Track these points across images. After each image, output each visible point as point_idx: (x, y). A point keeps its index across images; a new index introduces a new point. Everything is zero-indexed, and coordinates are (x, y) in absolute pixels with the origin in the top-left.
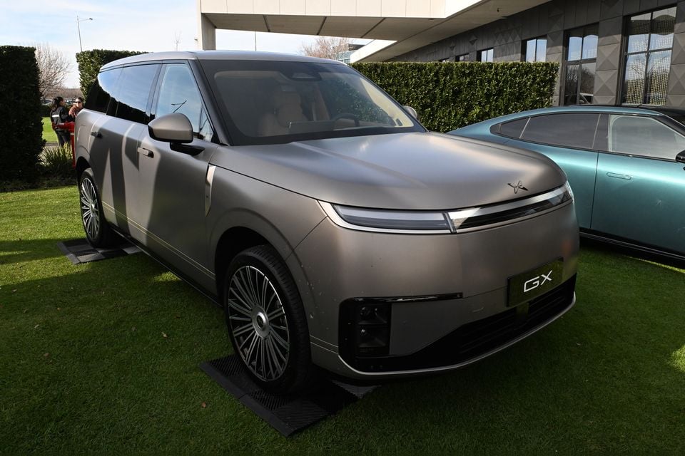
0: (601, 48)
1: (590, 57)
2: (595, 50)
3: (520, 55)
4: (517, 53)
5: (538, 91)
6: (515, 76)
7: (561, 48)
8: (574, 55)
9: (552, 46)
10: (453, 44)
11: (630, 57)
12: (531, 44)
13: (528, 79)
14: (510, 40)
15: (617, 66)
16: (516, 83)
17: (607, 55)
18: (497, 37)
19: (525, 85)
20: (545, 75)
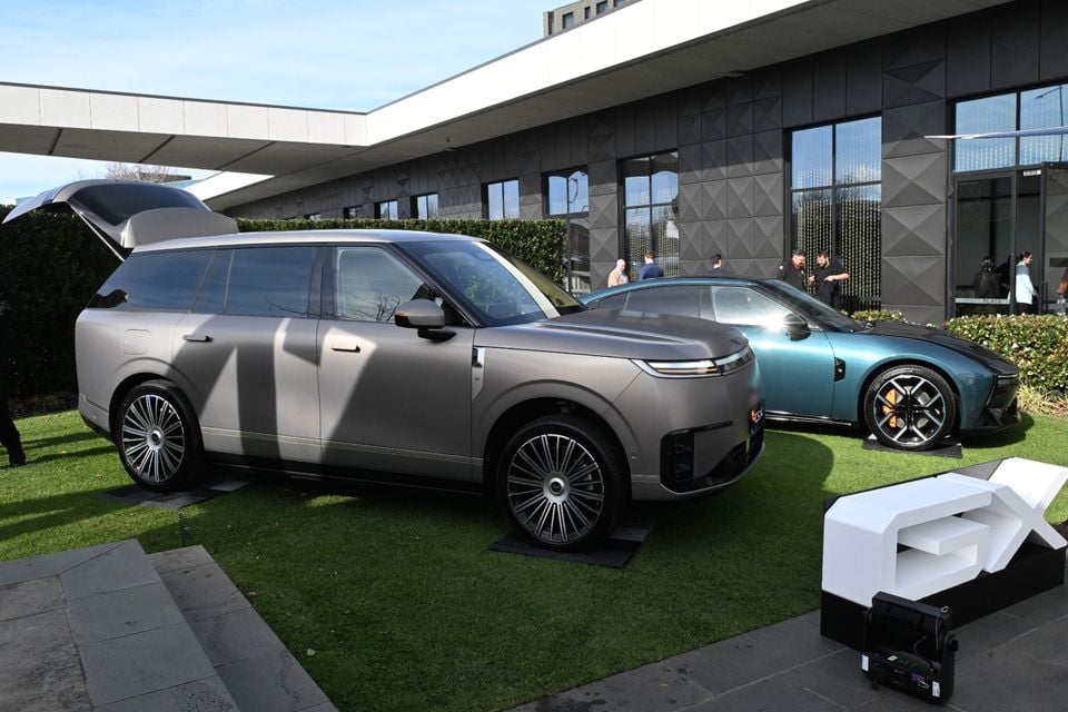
0: (593, 199)
1: (578, 210)
2: (586, 202)
3: (480, 204)
4: (475, 202)
5: (546, 258)
6: (517, 239)
7: (539, 197)
8: (558, 208)
9: (527, 194)
10: (367, 185)
11: (628, 211)
12: (494, 190)
13: (534, 243)
14: (463, 183)
15: (616, 224)
16: (519, 248)
17: (602, 209)
18: (442, 177)
19: (531, 251)
20: (552, 237)
